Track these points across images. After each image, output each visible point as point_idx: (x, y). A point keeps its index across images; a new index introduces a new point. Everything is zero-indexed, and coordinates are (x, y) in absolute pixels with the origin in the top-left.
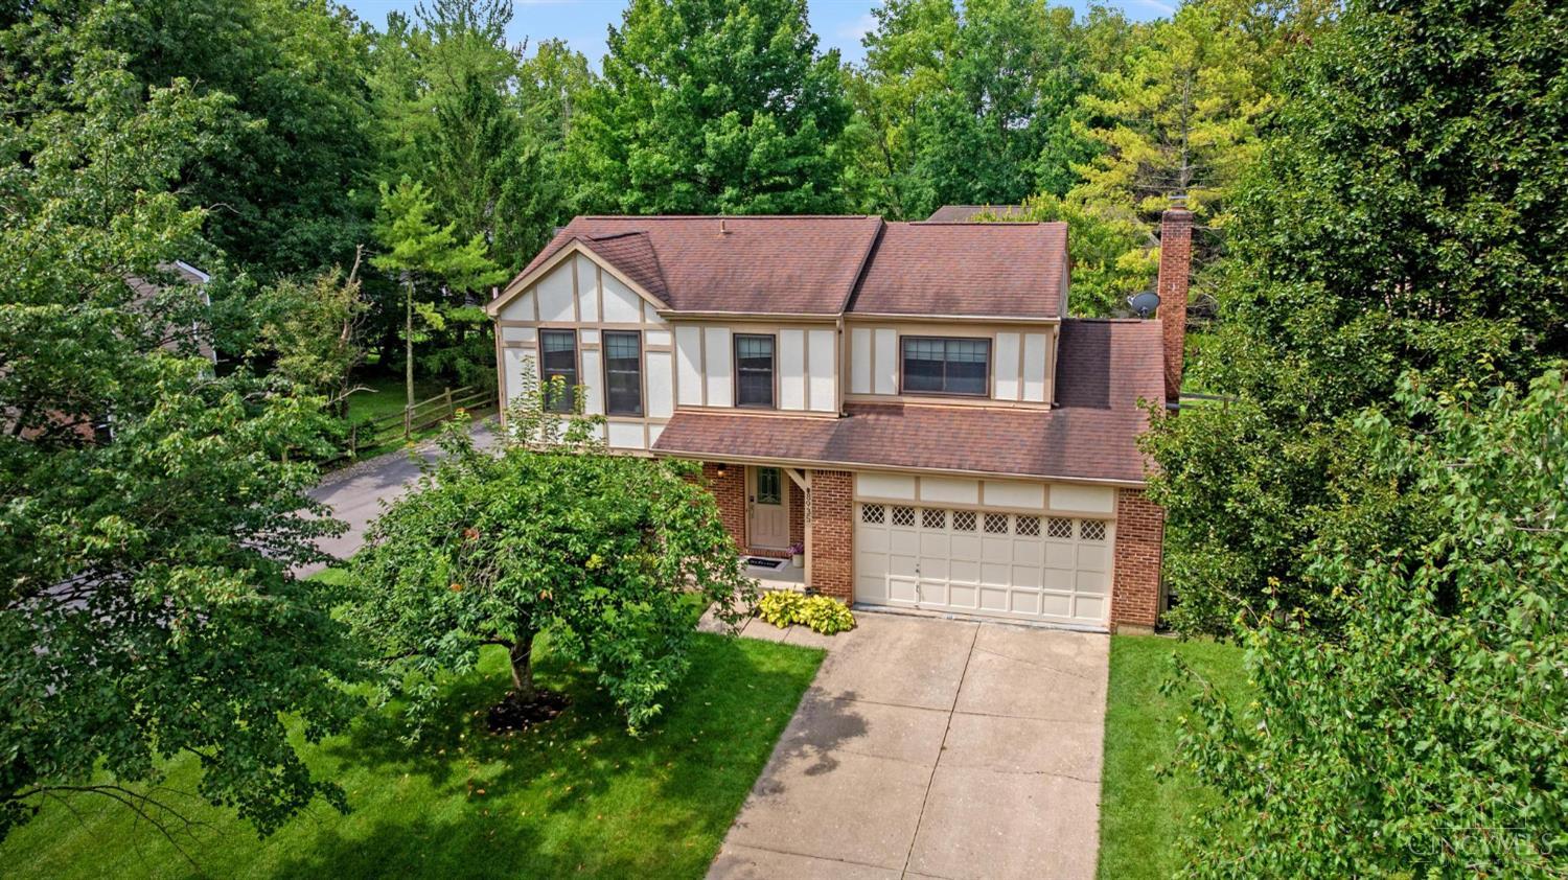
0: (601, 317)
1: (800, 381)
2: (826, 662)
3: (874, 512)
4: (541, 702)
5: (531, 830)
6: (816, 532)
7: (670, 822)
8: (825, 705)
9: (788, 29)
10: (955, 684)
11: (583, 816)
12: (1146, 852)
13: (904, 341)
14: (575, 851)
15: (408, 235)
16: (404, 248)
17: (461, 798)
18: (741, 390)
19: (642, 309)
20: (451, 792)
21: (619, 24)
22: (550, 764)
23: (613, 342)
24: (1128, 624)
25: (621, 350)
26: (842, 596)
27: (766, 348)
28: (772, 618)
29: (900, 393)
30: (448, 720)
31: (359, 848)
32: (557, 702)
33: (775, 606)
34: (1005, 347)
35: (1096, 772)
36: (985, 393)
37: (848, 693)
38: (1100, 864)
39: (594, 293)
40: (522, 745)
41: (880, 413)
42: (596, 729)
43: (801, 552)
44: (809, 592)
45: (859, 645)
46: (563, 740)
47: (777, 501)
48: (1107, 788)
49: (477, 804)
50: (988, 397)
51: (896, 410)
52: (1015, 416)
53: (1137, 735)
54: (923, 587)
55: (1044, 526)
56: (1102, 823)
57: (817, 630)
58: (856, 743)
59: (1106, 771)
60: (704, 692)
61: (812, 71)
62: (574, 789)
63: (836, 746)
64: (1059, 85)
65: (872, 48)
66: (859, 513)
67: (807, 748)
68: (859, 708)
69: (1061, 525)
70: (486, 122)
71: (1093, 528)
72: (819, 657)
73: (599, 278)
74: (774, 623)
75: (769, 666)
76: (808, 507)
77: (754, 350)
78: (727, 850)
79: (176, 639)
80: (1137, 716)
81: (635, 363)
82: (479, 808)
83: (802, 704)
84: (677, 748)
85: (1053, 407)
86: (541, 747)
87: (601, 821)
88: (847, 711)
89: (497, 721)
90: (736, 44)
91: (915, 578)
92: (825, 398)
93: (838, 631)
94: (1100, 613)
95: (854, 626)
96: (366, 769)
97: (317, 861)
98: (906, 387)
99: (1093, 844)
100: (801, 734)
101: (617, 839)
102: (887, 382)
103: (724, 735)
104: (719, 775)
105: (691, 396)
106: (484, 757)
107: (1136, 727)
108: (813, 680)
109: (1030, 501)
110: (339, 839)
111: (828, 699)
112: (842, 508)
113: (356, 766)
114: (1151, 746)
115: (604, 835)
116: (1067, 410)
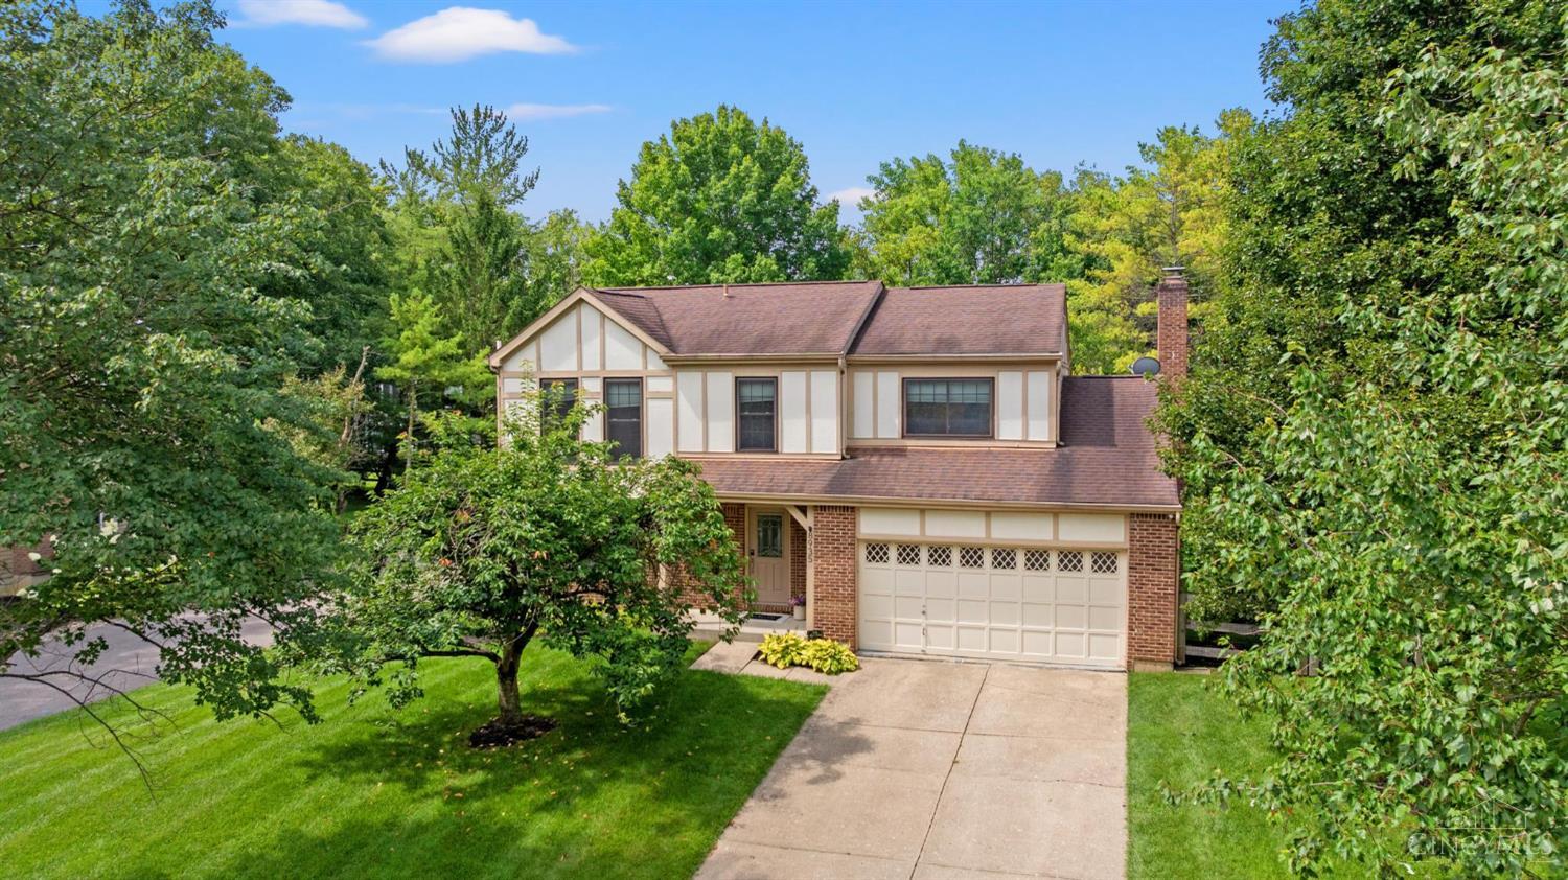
0: (603, 365)
1: (801, 424)
2: (829, 695)
3: (878, 550)
4: (528, 723)
5: (511, 827)
6: (818, 572)
7: (661, 820)
8: (828, 729)
9: (789, 178)
10: (967, 711)
11: (570, 814)
12: (1179, 841)
13: (906, 383)
14: (558, 845)
15: (414, 345)
16: (409, 358)
17: (437, 802)
18: (742, 434)
19: (645, 356)
20: (427, 796)
21: (628, 179)
22: (533, 772)
23: (614, 390)
24: (1146, 660)
25: (622, 399)
26: (845, 641)
27: (767, 391)
28: (772, 659)
29: (903, 437)
30: (429, 739)
31: (323, 844)
32: (545, 725)
33: (776, 647)
34: (1008, 385)
35: (1121, 777)
36: (987, 433)
37: (852, 719)
38: (1130, 853)
39: (597, 341)
40: (505, 758)
41: (883, 455)
42: (583, 745)
43: (803, 604)
44: (812, 635)
45: (865, 682)
46: (549, 754)
47: (779, 554)
48: (1132, 790)
49: (455, 806)
50: (992, 438)
51: (899, 452)
52: (1020, 454)
53: (1161, 746)
54: (930, 630)
55: (1054, 560)
56: (1130, 820)
57: (819, 670)
58: (861, 758)
59: (1130, 776)
60: (701, 716)
61: (812, 220)
62: (560, 794)
63: (840, 760)
64: (1051, 237)
65: (867, 212)
66: (862, 552)
67: (809, 762)
68: (864, 731)
69: (1070, 558)
70: (496, 244)
71: (1104, 559)
72: (821, 692)
73: (603, 326)
74: (774, 664)
75: (767, 695)
76: (810, 547)
77: (755, 393)
78: (723, 846)
79: (145, 403)
80: (1161, 731)
81: (636, 412)
82: (456, 810)
83: (804, 728)
84: (670, 760)
85: (1058, 446)
86: (526, 760)
87: (586, 820)
88: (852, 733)
89: (477, 740)
90: (740, 190)
91: (921, 619)
92: (828, 442)
93: (841, 671)
94: (1116, 652)
95: (858, 667)
96: (337, 779)
97: (277, 855)
98: (910, 429)
99: (1121, 837)
100: (804, 751)
101: (604, 835)
102: (890, 426)
103: (722, 750)
104: (715, 783)
105: (691, 445)
106: (465, 767)
107: (1160, 741)
108: (815, 708)
109: (1037, 532)
110: (301, 837)
111: (831, 724)
112: (845, 544)
113: (327, 775)
114: (1177, 755)
115: (591, 831)
116: (1073, 448)
